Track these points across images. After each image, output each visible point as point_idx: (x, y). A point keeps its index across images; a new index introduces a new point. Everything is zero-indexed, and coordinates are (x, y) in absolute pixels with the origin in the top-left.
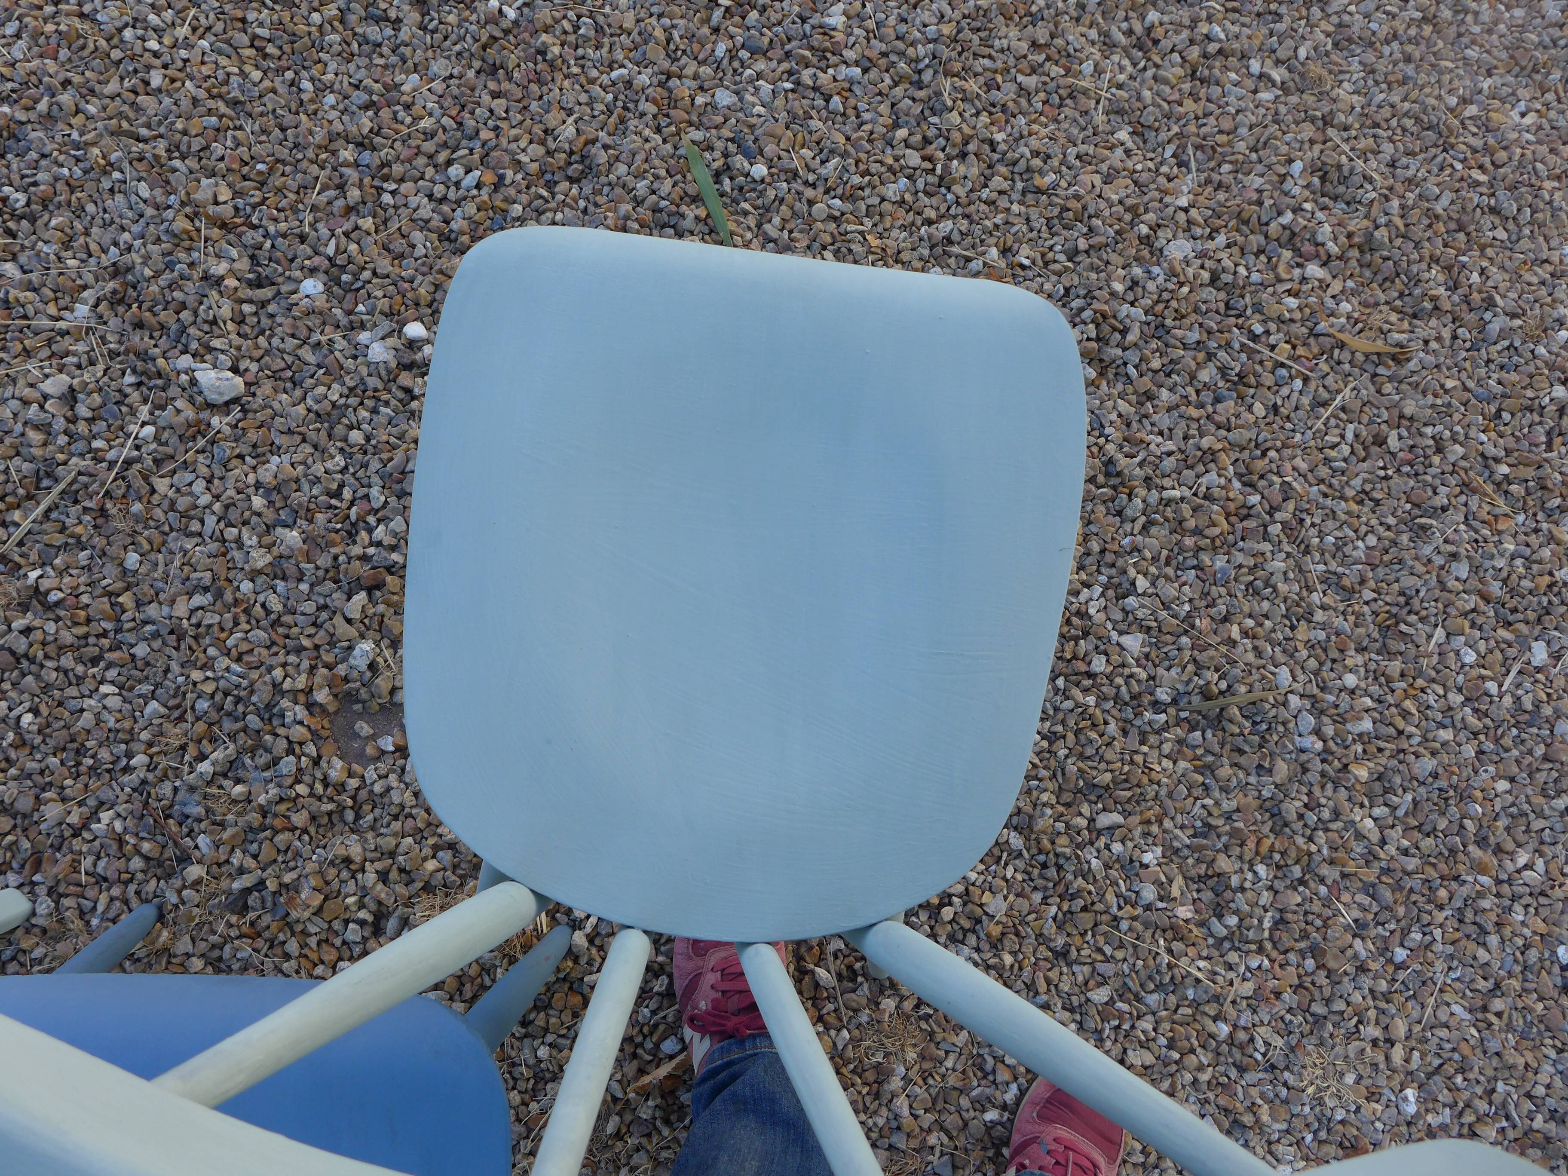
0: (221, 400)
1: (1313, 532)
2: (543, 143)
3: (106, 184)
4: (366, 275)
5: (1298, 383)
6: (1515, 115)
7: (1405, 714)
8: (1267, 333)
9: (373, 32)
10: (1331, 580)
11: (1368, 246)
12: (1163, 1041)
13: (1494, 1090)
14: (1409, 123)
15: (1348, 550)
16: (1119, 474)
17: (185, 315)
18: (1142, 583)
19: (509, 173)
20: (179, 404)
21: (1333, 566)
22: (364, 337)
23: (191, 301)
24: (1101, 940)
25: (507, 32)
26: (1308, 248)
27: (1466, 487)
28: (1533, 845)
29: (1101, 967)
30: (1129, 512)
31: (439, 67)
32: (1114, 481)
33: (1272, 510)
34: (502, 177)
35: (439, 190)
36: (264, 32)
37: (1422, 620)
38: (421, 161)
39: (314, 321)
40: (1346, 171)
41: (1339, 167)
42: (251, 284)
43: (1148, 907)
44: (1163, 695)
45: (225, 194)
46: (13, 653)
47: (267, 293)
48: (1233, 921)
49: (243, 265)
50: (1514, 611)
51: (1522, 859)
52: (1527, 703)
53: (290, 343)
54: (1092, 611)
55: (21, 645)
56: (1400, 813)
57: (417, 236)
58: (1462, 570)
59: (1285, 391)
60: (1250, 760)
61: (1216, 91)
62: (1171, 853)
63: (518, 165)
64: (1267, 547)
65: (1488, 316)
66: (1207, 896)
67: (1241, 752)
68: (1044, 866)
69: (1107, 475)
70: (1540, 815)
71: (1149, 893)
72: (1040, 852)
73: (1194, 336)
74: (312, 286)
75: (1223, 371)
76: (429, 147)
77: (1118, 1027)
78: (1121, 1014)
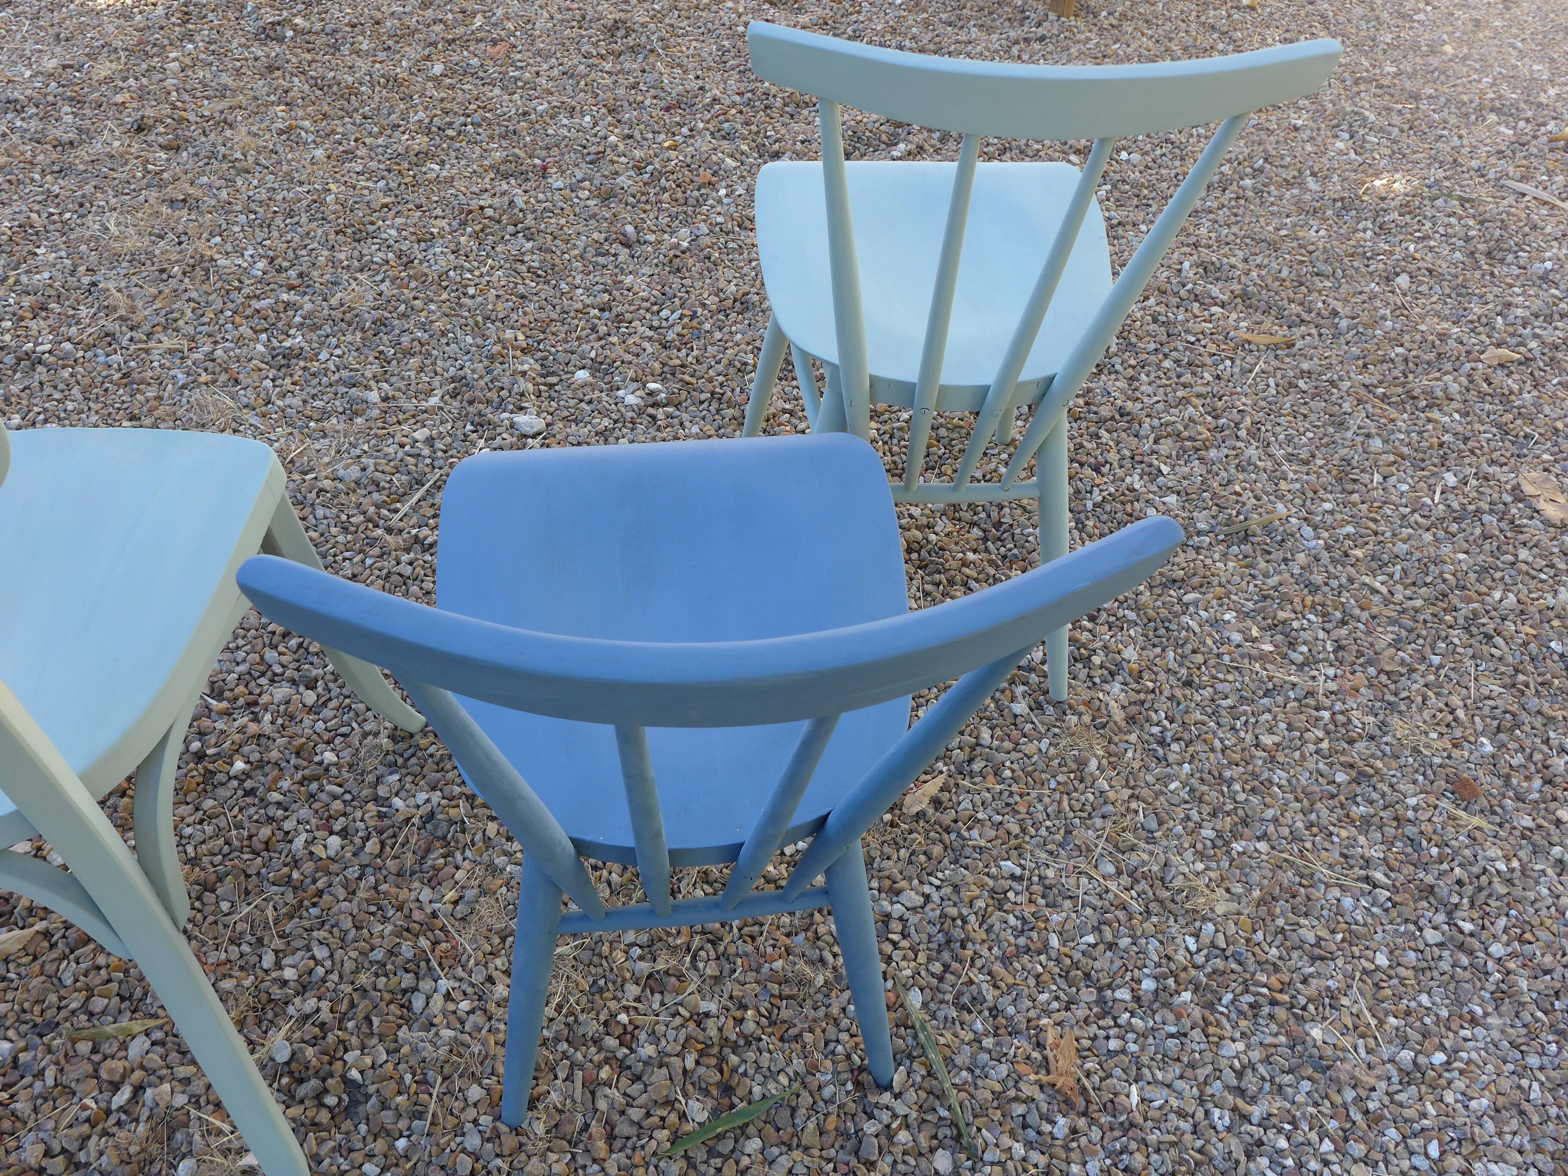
0: (532, 431)
1: (1269, 434)
2: (717, 295)
3: (444, 341)
4: (618, 363)
5: (1228, 363)
6: (1312, 232)
7: (1375, 521)
8: (1198, 340)
9: (601, 260)
10: (1290, 457)
11: (1245, 296)
12: (1283, 726)
13: (1548, 739)
14: (1248, 241)
15: (1296, 440)
16: (1128, 414)
17: (504, 393)
18: (1165, 469)
19: (700, 310)
20: (505, 435)
21: (1290, 450)
22: (621, 393)
23: (507, 385)
24: (1214, 671)
25: (683, 252)
26: (1207, 301)
27: (1360, 402)
28: (1501, 587)
29: (1220, 686)
30: (1142, 433)
31: (646, 270)
32: (1126, 418)
33: (1237, 425)
34: (695, 312)
35: (656, 323)
36: (536, 264)
37: (1362, 471)
38: (642, 312)
39: (588, 389)
40: (1217, 264)
41: (1213, 263)
42: (542, 376)
43: (1239, 646)
44: (1202, 526)
45: (521, 337)
46: (401, 576)
47: (553, 380)
48: (1304, 649)
49: (537, 367)
50: (1423, 460)
51: (1497, 595)
52: (1456, 505)
53: (572, 402)
54: (1137, 487)
55: (408, 570)
56: (1397, 577)
57: (646, 345)
58: (1377, 444)
59: (1221, 367)
60: (1277, 555)
61: (1124, 241)
62: (1243, 615)
63: (704, 305)
64: (1240, 444)
65: (1336, 320)
66: (1279, 638)
67: (1269, 553)
68: (1156, 630)
69: (1122, 415)
70: (1497, 569)
71: (1237, 637)
72: (1150, 620)
73: (1152, 346)
74: (582, 375)
75: (1177, 362)
76: (648, 305)
77: (1246, 722)
78: (1245, 713)
